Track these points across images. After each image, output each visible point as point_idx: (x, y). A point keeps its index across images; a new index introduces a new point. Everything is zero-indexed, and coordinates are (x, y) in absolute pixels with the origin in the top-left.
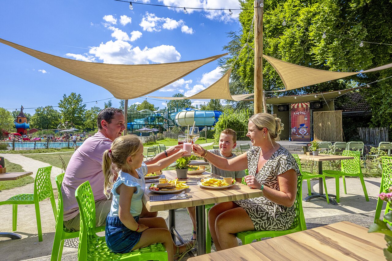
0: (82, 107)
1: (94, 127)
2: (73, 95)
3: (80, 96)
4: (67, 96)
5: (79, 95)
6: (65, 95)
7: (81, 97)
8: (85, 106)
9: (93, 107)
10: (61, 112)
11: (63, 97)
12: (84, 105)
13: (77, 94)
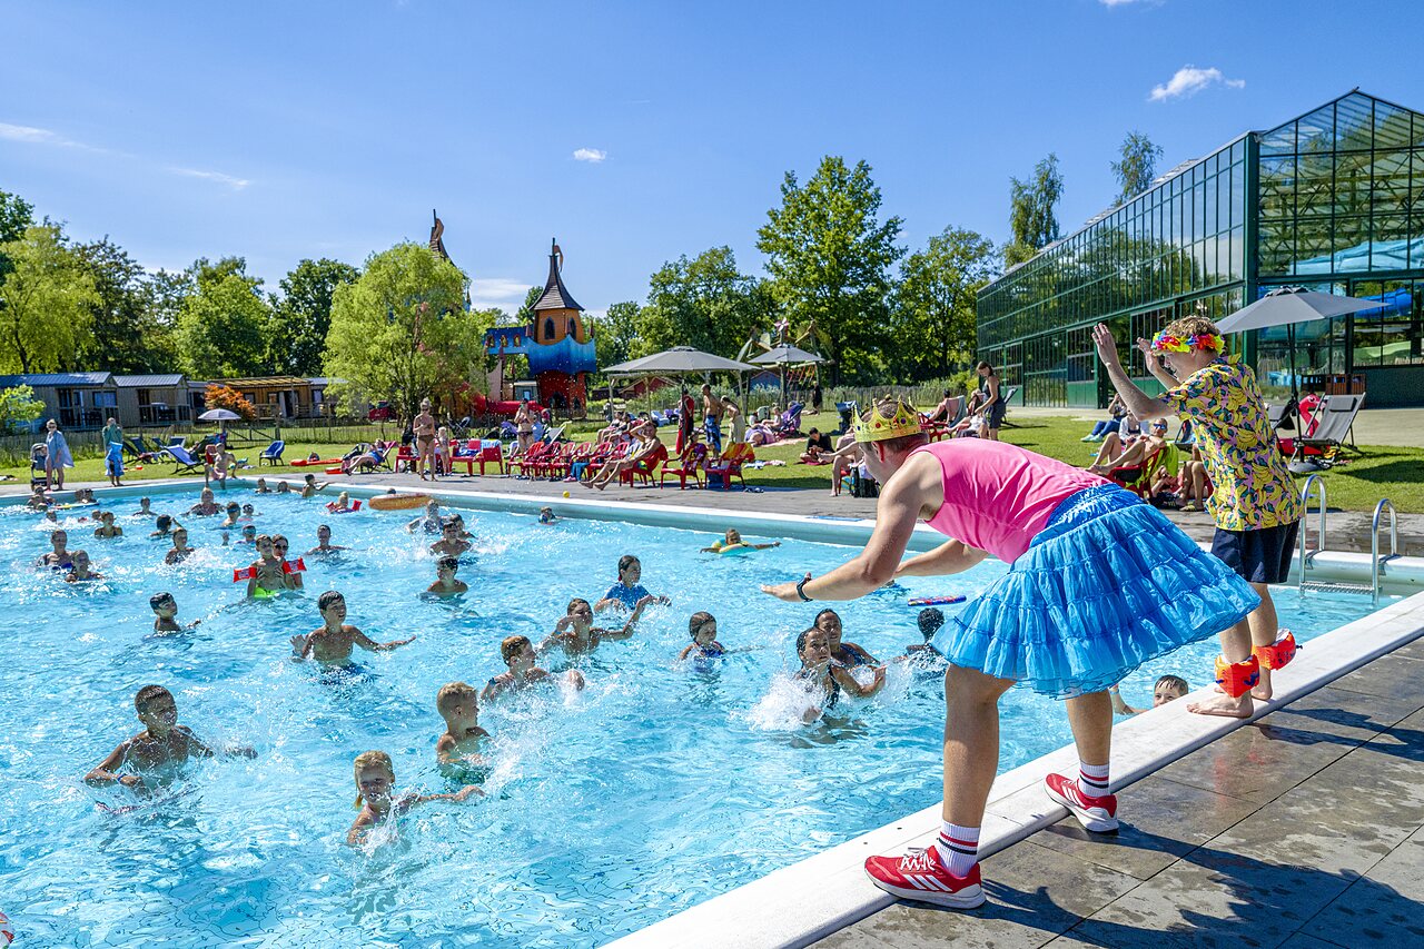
0: (881, 237)
1: (945, 354)
2: (833, 168)
3: (867, 169)
4: (802, 185)
5: (864, 168)
6: (791, 180)
7: (870, 175)
8: (896, 231)
9: (939, 233)
10: (771, 277)
11: (785, 190)
12: (887, 227)
13: (851, 166)
